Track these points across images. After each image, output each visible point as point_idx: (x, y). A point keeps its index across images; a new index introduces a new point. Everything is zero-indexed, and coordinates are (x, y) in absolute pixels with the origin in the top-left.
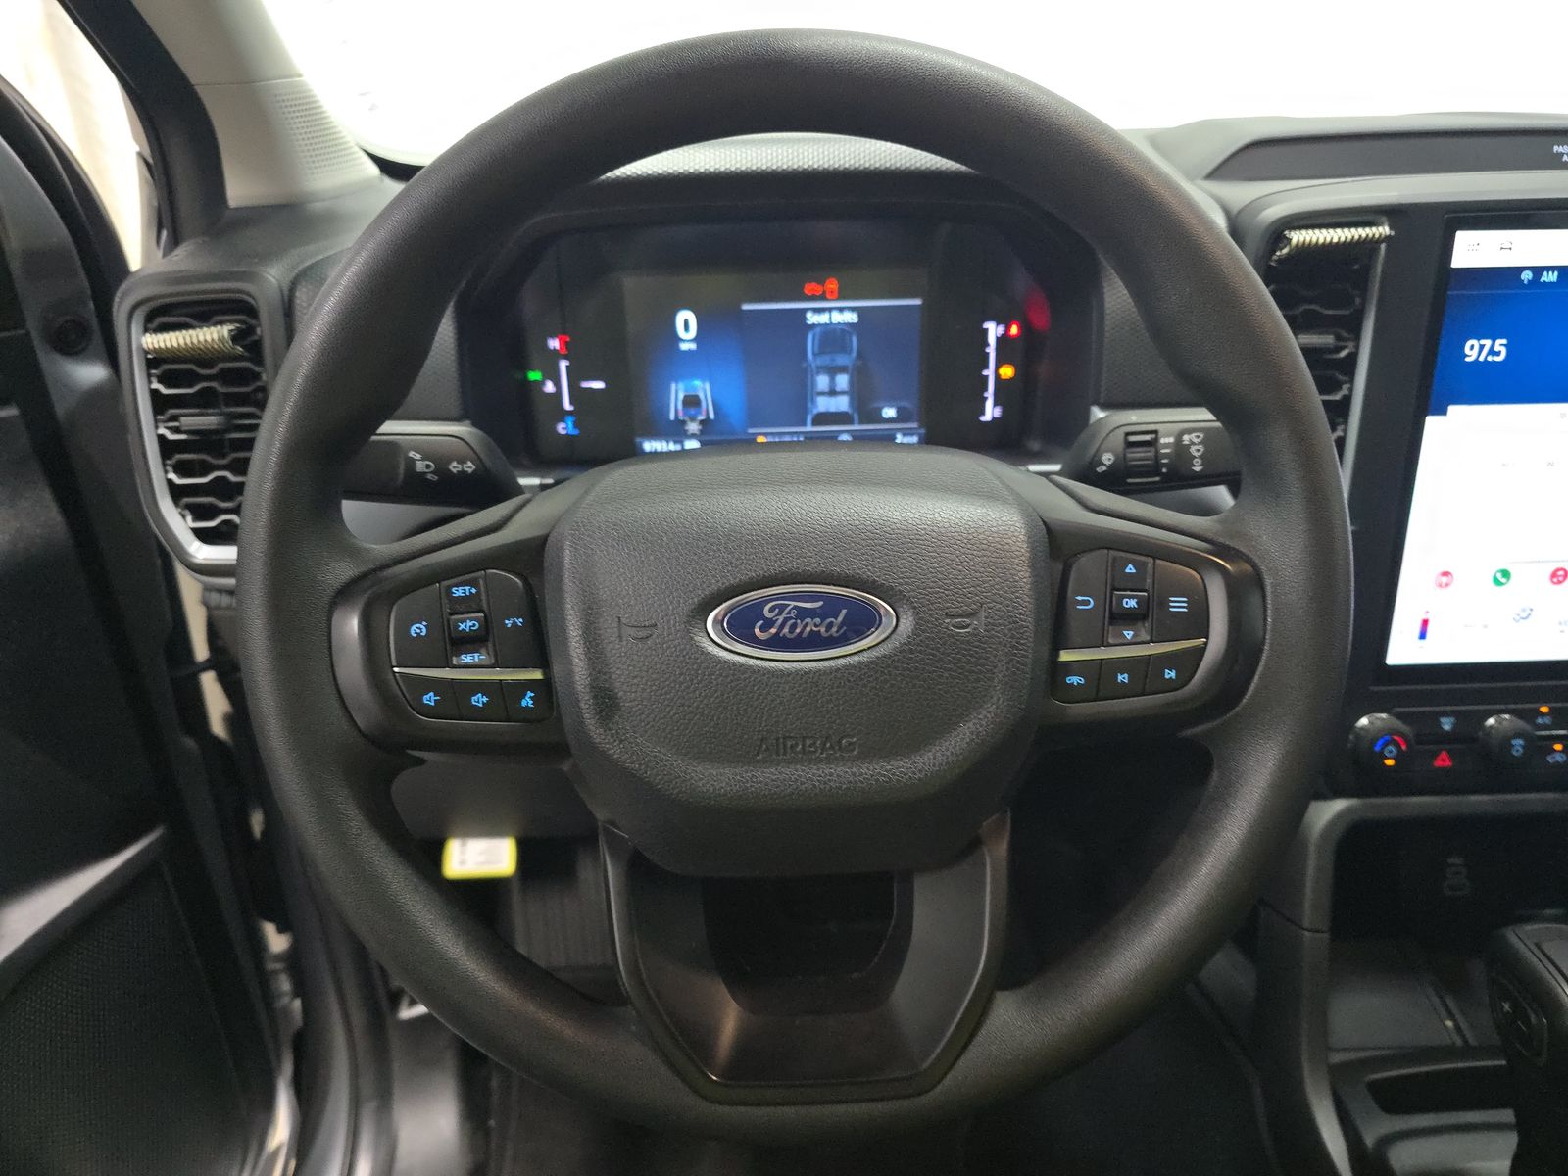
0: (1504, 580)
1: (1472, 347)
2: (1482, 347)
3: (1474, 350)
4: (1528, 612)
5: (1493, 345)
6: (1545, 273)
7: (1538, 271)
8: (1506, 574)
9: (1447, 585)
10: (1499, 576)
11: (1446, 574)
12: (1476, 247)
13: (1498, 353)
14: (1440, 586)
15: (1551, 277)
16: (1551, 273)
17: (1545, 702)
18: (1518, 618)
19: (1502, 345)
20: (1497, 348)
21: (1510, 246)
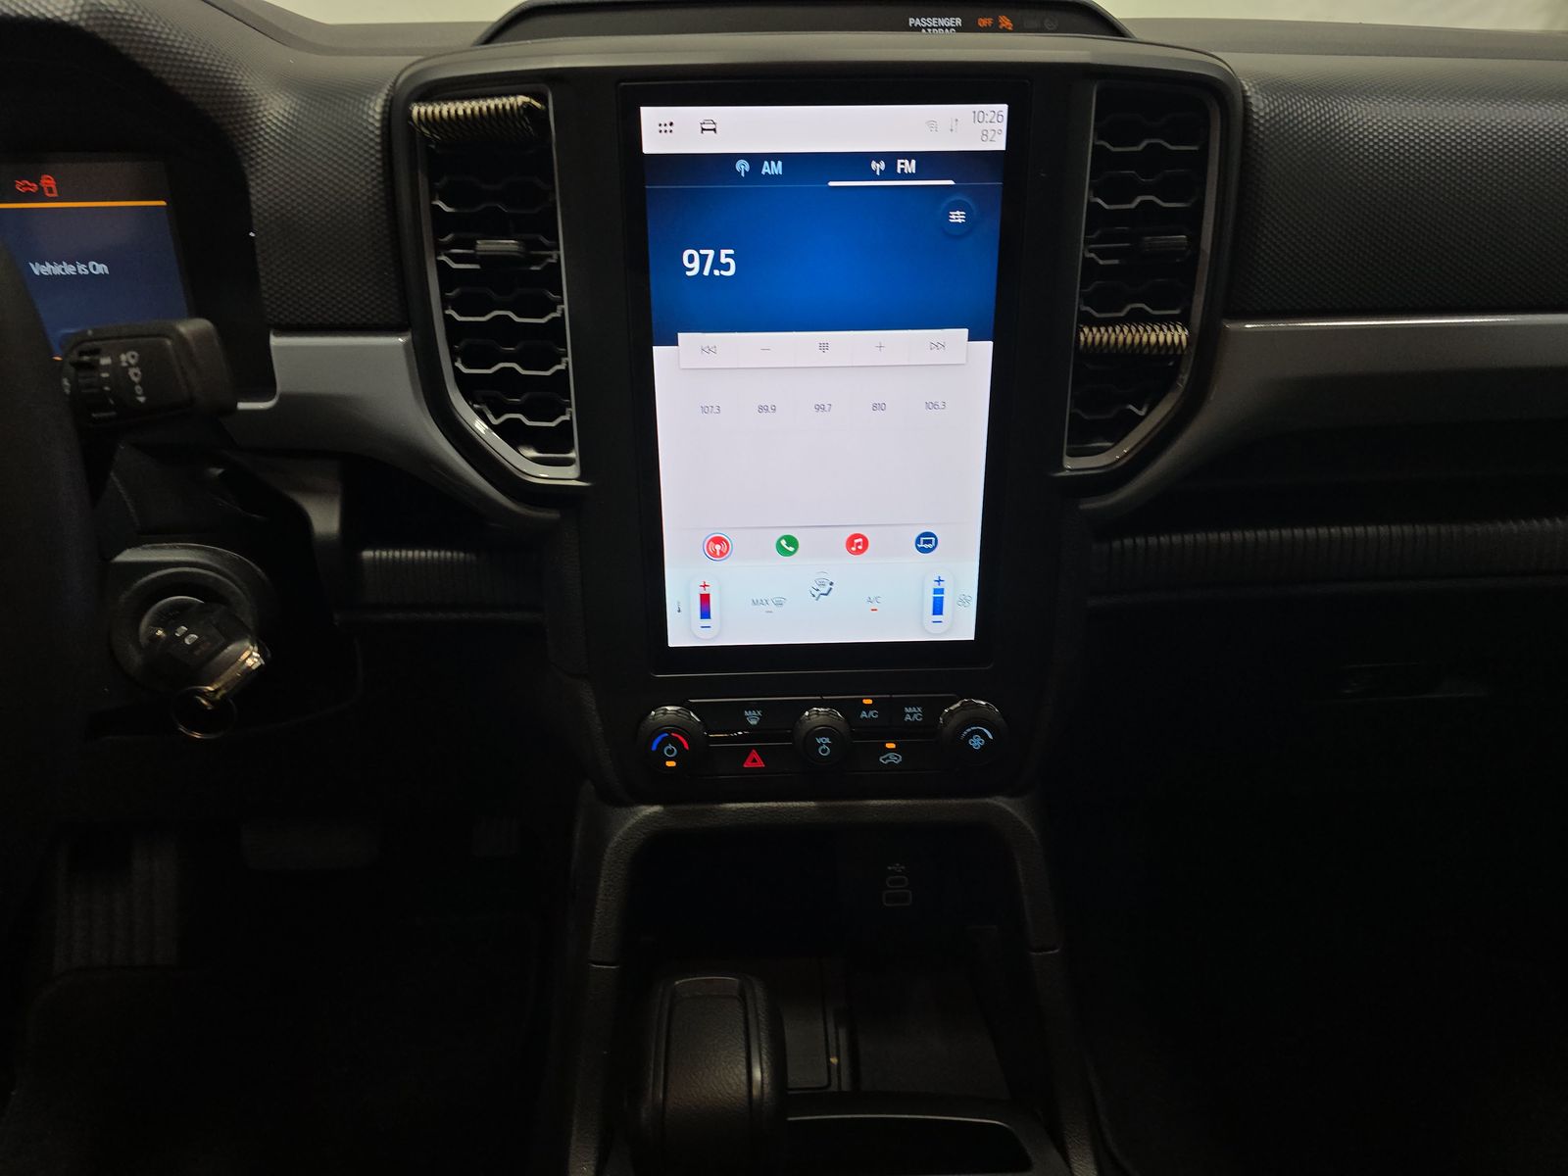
0: (791, 549)
1: (691, 259)
2: (703, 259)
3: (693, 262)
4: (829, 586)
5: (717, 257)
6: (766, 163)
7: (756, 160)
8: (792, 541)
9: (722, 554)
10: (783, 542)
11: (718, 540)
12: (669, 128)
13: (727, 267)
14: (714, 554)
15: (776, 168)
16: (773, 163)
17: (867, 694)
18: (817, 594)
19: (727, 256)
20: (723, 260)
21: (712, 126)
